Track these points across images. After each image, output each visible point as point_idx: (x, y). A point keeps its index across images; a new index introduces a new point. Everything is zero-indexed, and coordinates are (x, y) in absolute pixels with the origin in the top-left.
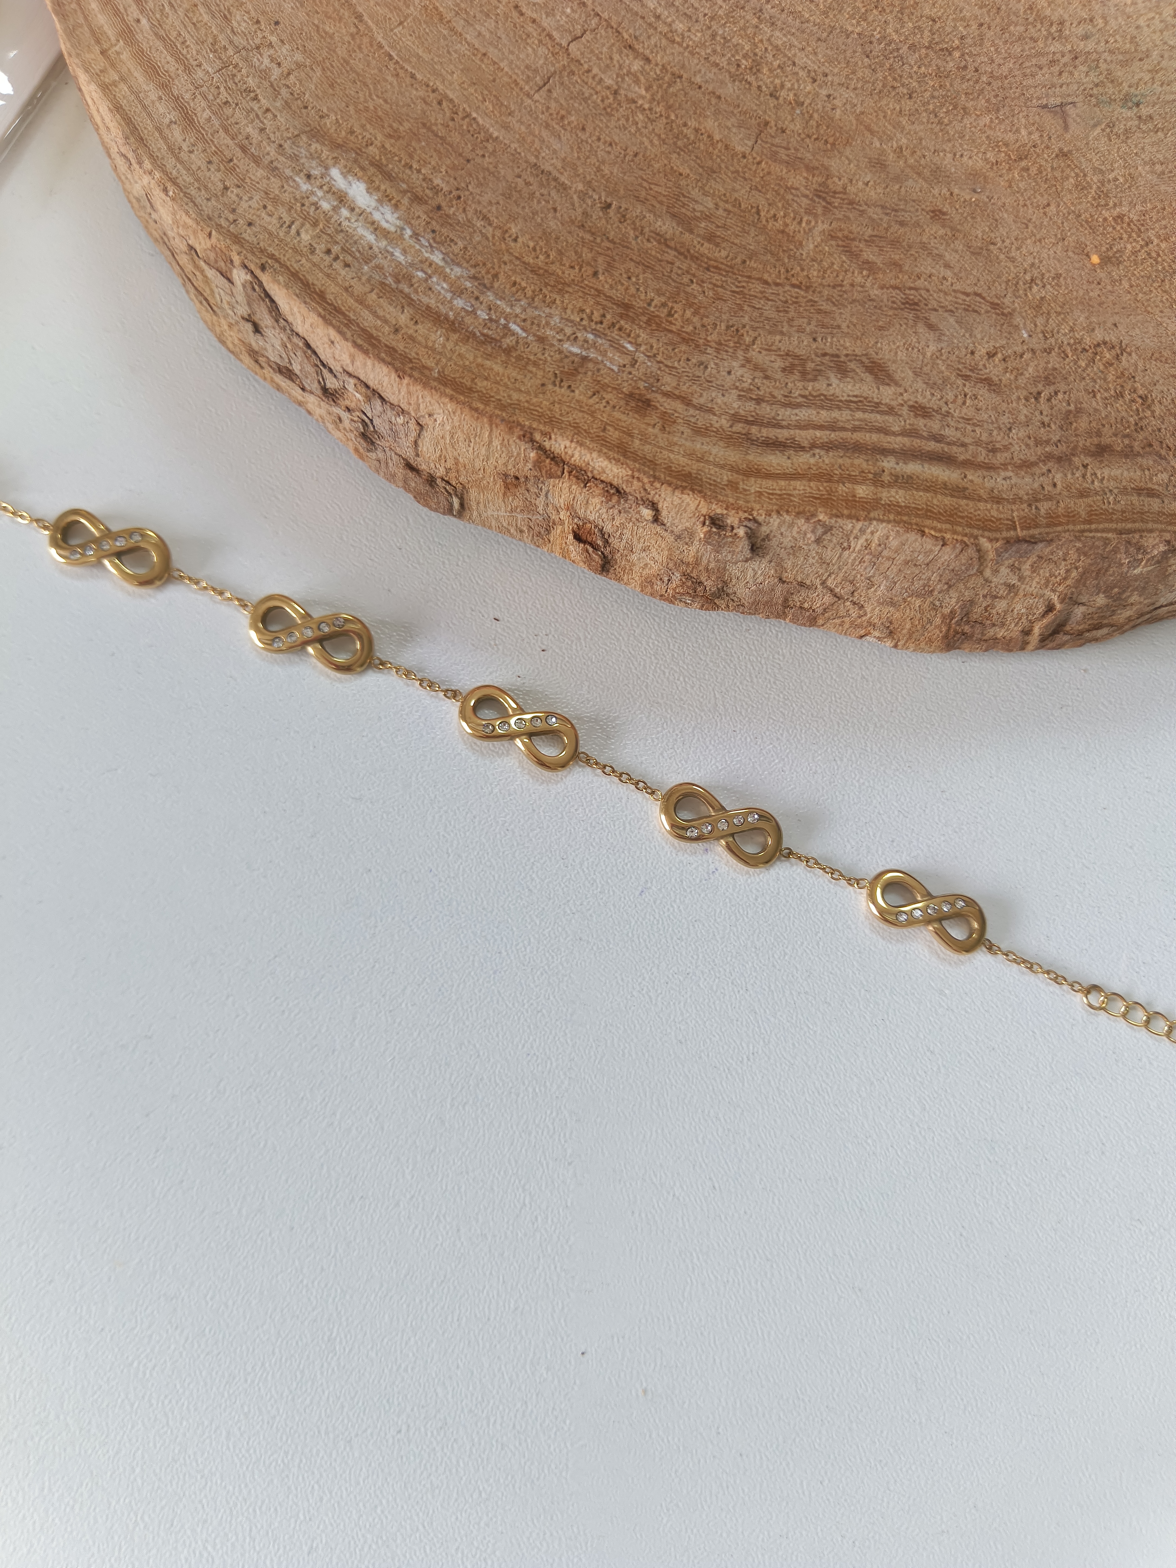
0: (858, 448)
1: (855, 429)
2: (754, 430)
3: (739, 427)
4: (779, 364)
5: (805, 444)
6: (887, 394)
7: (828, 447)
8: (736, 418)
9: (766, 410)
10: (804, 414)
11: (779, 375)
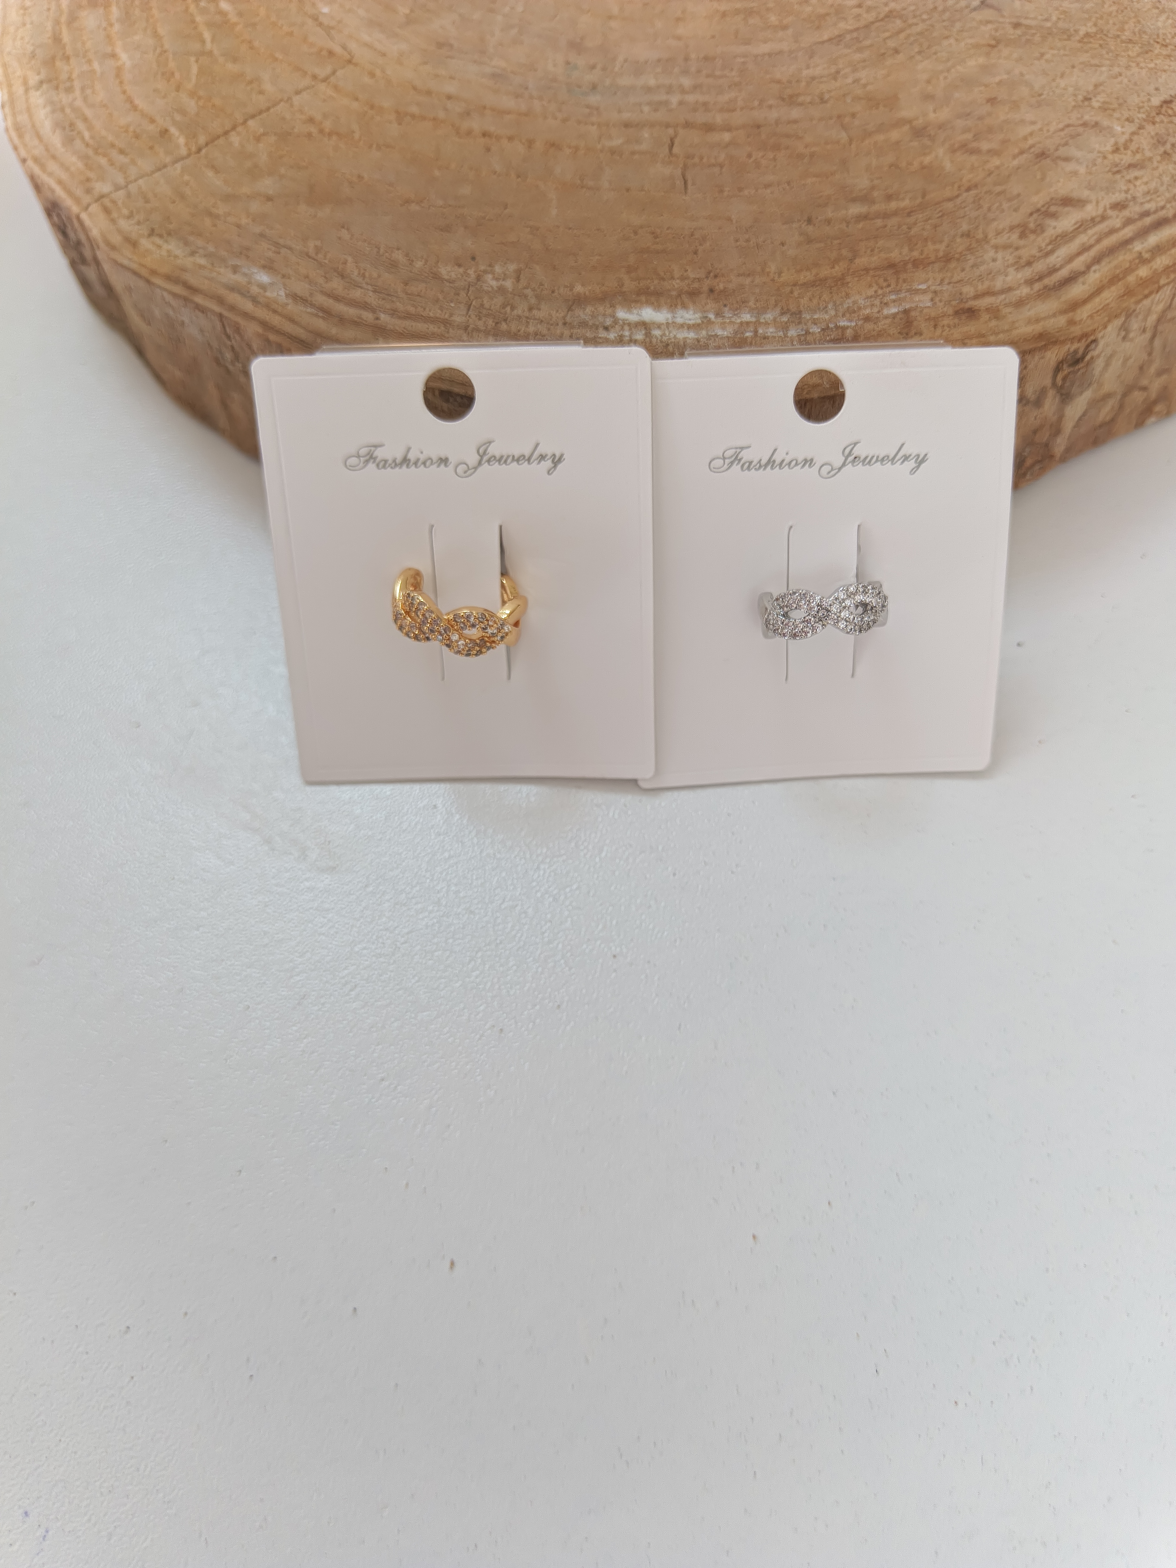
0: (1112, 251)
1: (1098, 241)
2: (1047, 281)
3: (1037, 286)
4: (1014, 237)
5: (1083, 269)
6: (1090, 210)
7: (1097, 260)
8: (1030, 282)
9: (1040, 266)
10: (1063, 252)
11: (1022, 242)
